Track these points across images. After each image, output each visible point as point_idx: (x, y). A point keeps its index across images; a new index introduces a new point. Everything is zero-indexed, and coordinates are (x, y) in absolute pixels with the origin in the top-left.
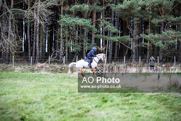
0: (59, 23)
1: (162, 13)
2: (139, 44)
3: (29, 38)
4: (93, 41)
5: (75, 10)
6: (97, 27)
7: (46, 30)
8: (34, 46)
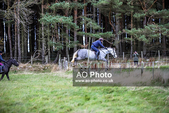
0: (40, 22)
1: (144, 7)
2: (122, 39)
3: (10, 38)
4: (75, 39)
5: (56, 8)
6: (79, 24)
7: (27, 30)
8: (16, 47)
